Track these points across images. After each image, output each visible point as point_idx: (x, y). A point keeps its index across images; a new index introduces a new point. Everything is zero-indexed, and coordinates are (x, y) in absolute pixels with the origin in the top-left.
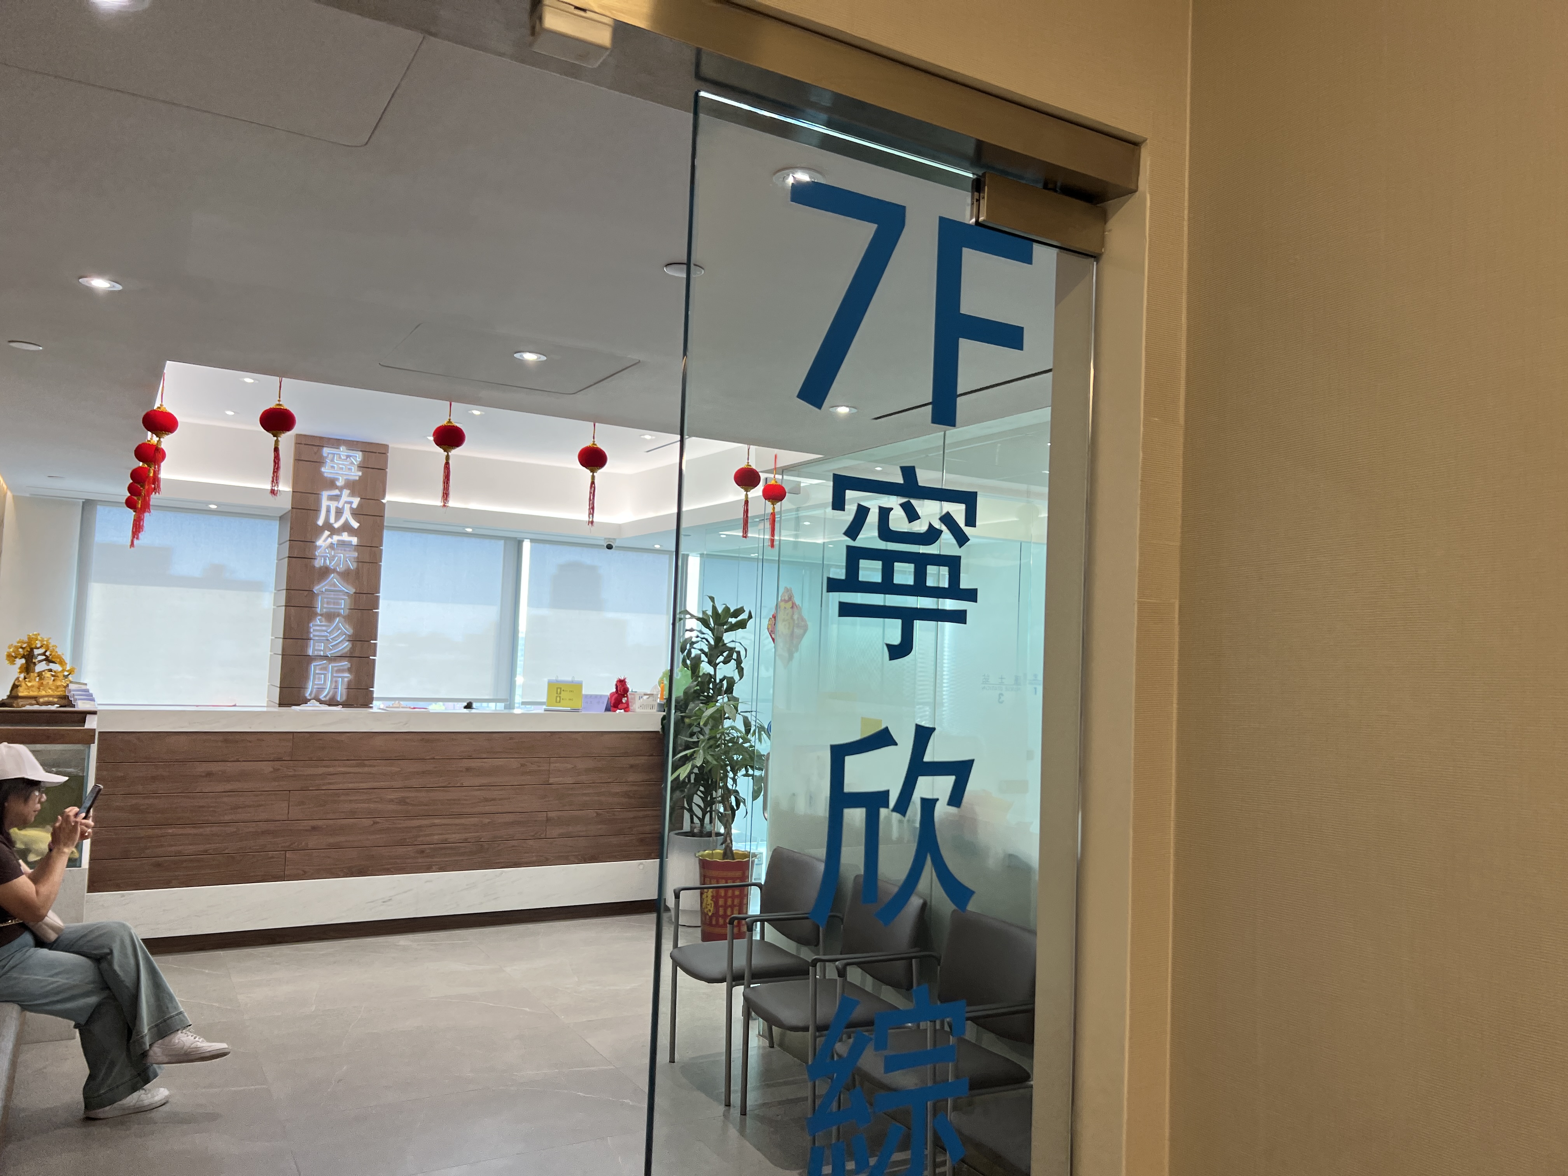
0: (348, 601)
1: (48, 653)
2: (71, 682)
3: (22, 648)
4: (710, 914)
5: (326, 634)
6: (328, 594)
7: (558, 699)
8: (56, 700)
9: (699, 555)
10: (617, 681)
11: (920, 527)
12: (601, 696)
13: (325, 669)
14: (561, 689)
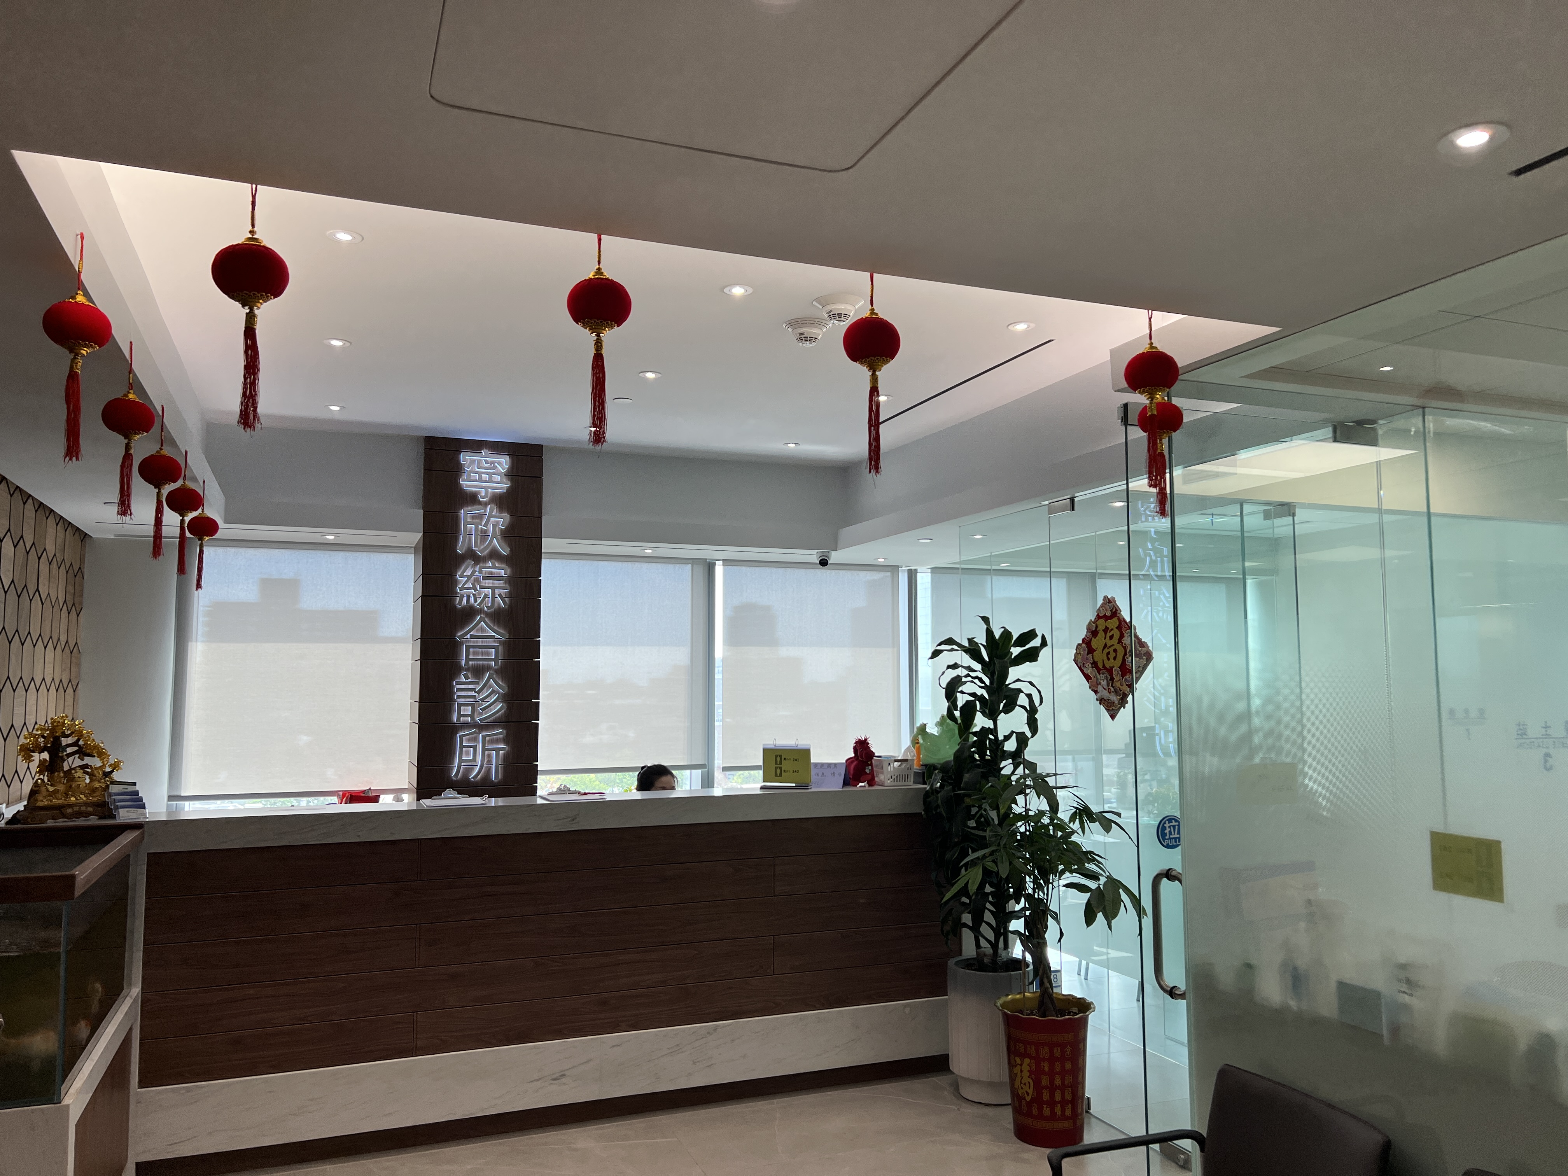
0: (500, 648)
1: (81, 743)
2: (113, 782)
3: (43, 737)
4: (1028, 1099)
5: (473, 693)
6: (474, 642)
7: (778, 771)
8: (90, 809)
9: (929, 571)
10: (856, 743)
12: (835, 765)
13: (475, 740)
14: (781, 756)
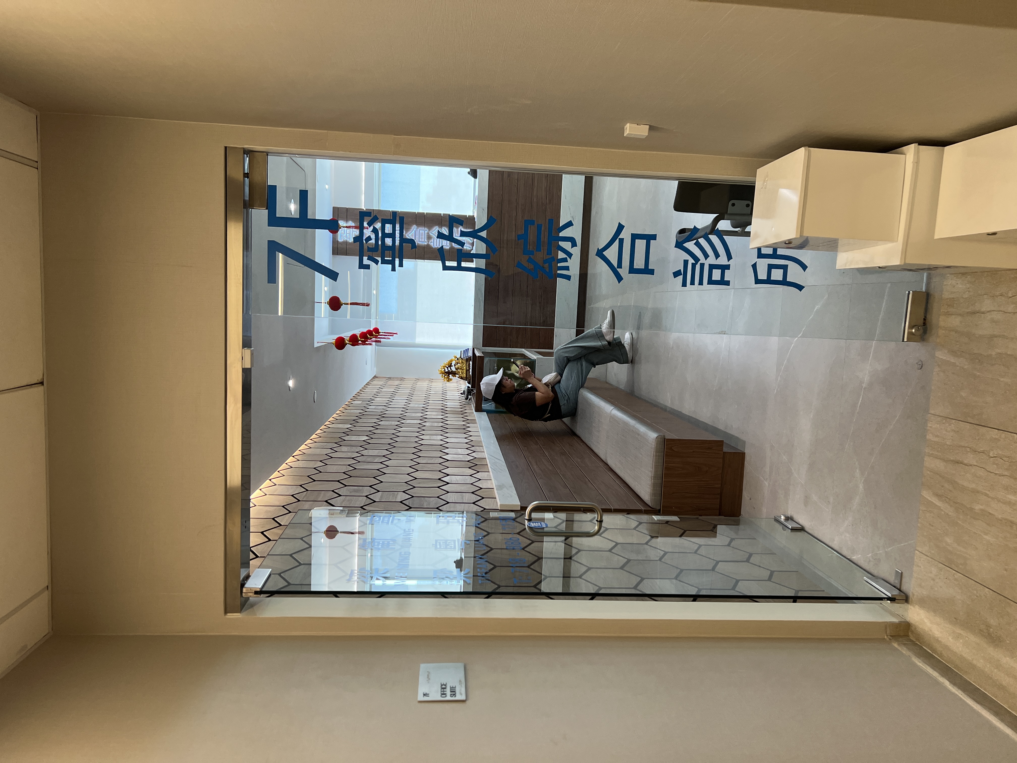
0: (420, 228)
1: (447, 366)
2: (461, 357)
3: (445, 376)
8: (468, 363)
11: (373, 236)
